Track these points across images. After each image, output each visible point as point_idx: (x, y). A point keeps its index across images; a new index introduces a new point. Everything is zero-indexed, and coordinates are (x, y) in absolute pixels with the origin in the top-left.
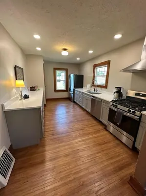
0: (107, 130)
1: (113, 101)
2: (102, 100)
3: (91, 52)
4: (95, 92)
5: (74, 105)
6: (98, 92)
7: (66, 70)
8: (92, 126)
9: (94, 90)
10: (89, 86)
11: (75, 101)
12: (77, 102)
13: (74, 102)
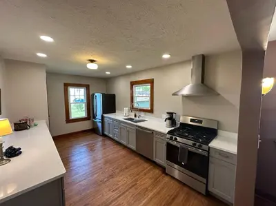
0: (167, 174)
1: (170, 132)
2: (153, 132)
3: (129, 67)
4: (137, 118)
5: (103, 141)
6: (141, 119)
7: (87, 87)
8: (145, 174)
9: (135, 116)
10: (126, 109)
11: (106, 133)
12: (111, 136)
13: (104, 135)
